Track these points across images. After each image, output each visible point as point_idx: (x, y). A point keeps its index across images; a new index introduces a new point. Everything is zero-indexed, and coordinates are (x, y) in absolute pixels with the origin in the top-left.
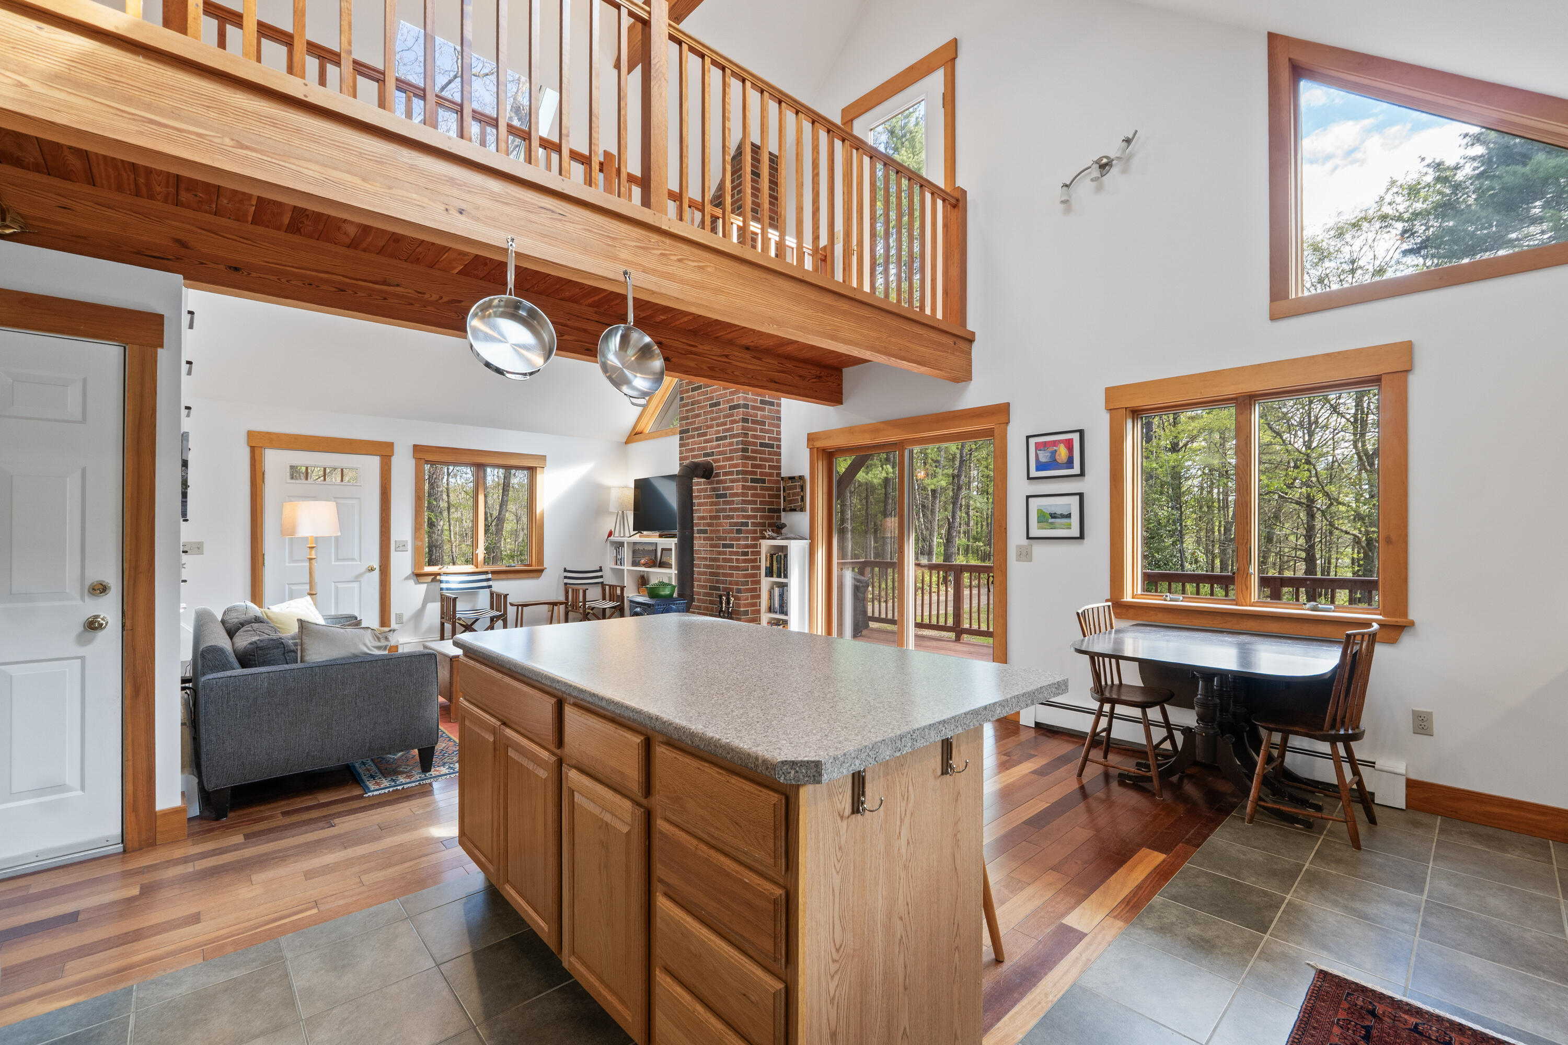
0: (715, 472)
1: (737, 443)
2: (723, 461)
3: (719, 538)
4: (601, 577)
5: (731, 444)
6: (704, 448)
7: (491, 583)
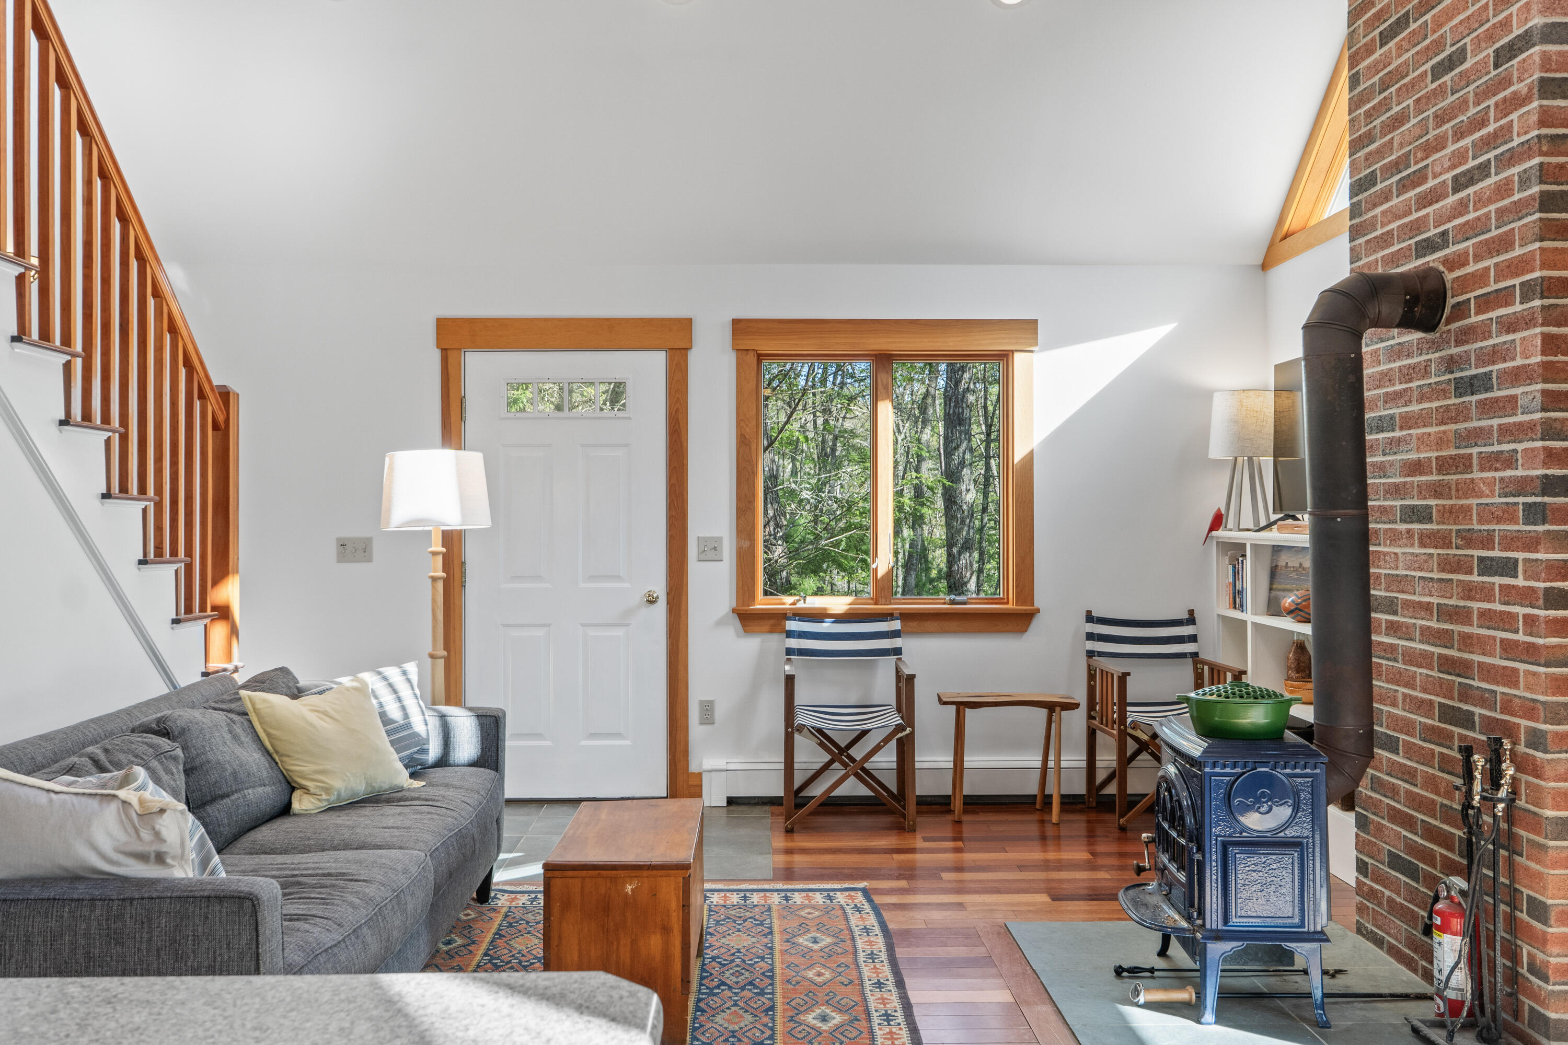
0: (1451, 301)
1: (1524, 182)
2: (1478, 258)
3: (1469, 539)
4: (1193, 639)
5: (1503, 190)
6: (1417, 227)
7: (897, 642)
